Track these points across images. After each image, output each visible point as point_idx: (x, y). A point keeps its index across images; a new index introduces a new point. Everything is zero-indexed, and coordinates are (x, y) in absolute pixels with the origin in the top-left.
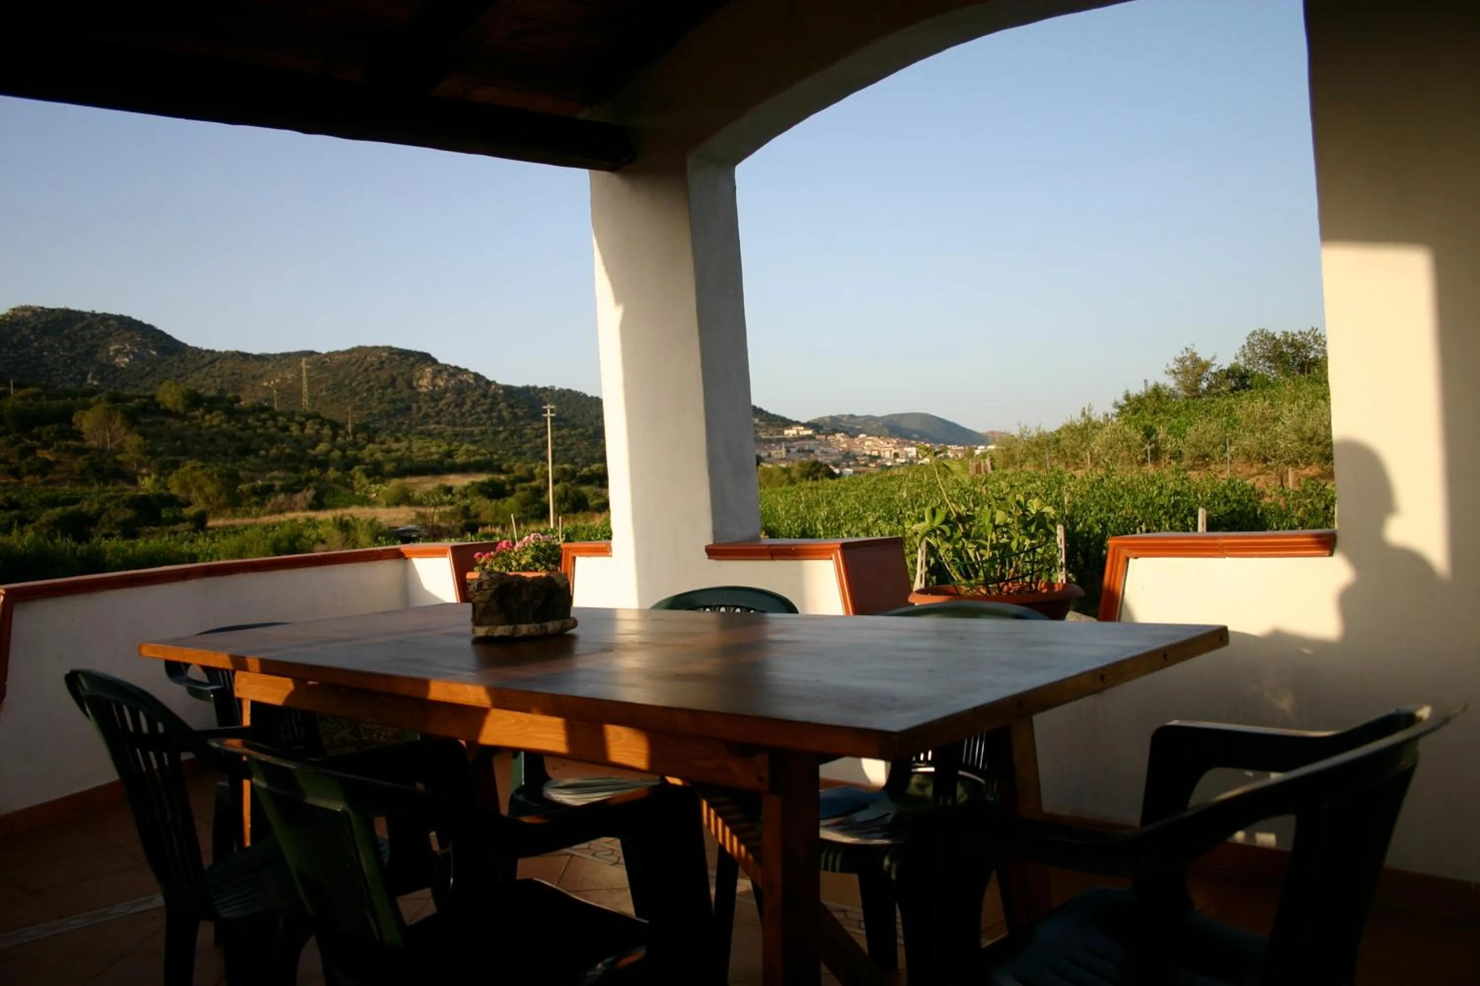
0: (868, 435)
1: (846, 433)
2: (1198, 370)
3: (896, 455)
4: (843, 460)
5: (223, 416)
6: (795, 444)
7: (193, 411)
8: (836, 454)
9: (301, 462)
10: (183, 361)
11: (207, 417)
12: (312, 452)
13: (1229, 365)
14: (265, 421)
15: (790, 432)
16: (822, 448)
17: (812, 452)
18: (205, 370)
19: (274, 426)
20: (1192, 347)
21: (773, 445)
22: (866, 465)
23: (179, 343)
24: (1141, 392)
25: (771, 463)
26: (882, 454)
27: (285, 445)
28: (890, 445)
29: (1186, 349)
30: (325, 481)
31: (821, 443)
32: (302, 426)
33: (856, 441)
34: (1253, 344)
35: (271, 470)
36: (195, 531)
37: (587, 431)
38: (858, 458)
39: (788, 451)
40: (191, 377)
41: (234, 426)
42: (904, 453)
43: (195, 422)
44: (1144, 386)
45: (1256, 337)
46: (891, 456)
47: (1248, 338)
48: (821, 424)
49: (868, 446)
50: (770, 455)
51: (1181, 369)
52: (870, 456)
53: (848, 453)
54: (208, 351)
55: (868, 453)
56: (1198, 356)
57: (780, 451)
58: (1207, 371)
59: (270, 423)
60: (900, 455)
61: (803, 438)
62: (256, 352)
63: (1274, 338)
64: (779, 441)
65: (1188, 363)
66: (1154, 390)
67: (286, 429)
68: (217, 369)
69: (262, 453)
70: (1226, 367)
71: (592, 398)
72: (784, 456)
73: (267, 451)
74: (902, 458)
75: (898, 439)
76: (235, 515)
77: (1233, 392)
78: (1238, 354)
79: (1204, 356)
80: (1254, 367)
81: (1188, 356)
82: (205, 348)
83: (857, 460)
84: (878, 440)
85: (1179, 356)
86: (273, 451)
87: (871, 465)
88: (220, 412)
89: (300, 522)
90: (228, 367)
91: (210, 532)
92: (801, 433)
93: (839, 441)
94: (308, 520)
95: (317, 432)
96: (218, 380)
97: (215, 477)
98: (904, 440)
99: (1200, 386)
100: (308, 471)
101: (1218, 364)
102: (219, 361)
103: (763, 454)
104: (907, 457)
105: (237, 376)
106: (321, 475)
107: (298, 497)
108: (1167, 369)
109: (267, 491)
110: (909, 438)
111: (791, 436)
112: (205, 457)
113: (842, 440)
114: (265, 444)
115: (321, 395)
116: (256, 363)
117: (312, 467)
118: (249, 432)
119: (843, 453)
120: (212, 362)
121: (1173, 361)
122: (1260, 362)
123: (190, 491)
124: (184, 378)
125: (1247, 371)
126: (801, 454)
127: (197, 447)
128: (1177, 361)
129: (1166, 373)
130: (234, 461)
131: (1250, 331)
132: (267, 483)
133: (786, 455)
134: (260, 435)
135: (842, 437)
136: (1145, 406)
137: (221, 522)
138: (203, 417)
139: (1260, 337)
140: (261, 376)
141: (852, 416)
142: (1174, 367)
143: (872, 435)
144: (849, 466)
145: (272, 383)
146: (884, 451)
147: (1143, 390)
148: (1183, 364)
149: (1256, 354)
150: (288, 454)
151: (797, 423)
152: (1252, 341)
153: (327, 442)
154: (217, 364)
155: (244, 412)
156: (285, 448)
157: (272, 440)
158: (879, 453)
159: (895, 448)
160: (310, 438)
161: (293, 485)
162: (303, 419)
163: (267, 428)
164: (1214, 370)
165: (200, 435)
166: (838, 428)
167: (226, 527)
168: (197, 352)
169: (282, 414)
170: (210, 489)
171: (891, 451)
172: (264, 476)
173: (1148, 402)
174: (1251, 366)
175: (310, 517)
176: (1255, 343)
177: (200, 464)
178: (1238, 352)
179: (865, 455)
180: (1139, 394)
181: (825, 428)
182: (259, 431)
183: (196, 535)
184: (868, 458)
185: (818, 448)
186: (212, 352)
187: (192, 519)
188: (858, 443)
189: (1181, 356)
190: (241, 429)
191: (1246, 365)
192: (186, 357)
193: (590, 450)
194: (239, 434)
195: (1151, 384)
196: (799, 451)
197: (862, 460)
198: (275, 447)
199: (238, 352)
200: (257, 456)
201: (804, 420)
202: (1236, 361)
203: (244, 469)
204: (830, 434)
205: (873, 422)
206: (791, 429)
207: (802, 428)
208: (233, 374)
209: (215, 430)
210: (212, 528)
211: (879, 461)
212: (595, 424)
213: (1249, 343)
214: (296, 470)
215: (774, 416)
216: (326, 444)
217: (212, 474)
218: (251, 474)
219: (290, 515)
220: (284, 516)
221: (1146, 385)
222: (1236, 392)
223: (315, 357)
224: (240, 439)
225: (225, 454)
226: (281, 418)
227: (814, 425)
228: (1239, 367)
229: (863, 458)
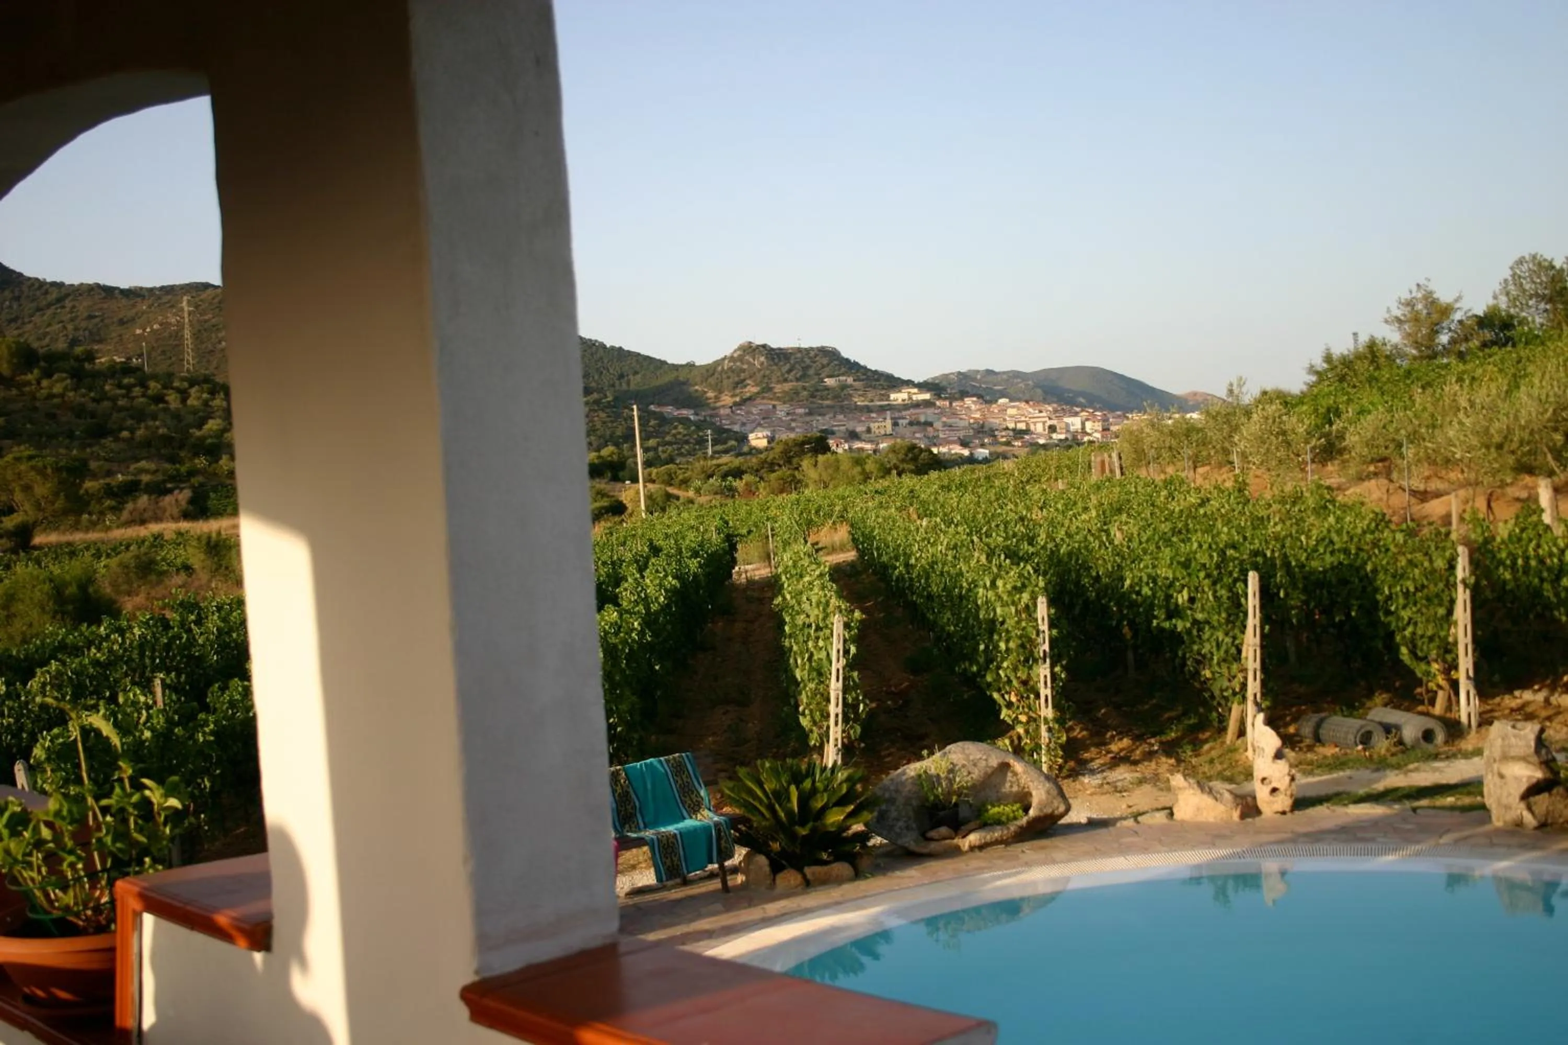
0: (1011, 400)
1: (980, 396)
2: (1435, 316)
3: (1052, 429)
4: (975, 437)
5: (69, 381)
6: (904, 413)
7: (26, 374)
8: (965, 428)
9: (181, 447)
10: (18, 299)
11: (45, 383)
12: (198, 433)
13: (1485, 308)
14: (129, 388)
15: (898, 397)
16: (944, 419)
17: (931, 424)
18: (49, 312)
19: (144, 395)
20: (1426, 282)
21: (874, 415)
22: (1008, 444)
23: (13, 272)
24: (1349, 351)
25: (871, 441)
26: (1032, 427)
27: (157, 423)
28: (1044, 414)
29: (1418, 285)
30: (215, 474)
31: (943, 413)
32: (184, 395)
33: (994, 408)
34: (1520, 277)
35: (137, 460)
36: (14, 551)
37: (606, 397)
38: (996, 433)
39: (895, 424)
40: (30, 322)
41: (84, 396)
42: (1063, 425)
43: (27, 389)
44: (1352, 341)
45: (1525, 267)
46: (1044, 430)
47: (1512, 268)
48: (944, 383)
49: (1012, 416)
50: (869, 430)
51: (1409, 316)
52: (1014, 430)
53: (983, 426)
54: (54, 284)
55: (1011, 426)
56: (1435, 296)
57: (883, 424)
58: (1448, 317)
59: (137, 391)
60: (1058, 430)
61: (917, 405)
62: (124, 285)
63: (1553, 267)
64: (882, 410)
65: (1420, 307)
66: (1368, 347)
67: (159, 399)
68: (68, 309)
69: (125, 434)
70: (1480, 311)
71: (613, 348)
72: (889, 429)
73: (132, 431)
74: (1061, 433)
75: (1055, 405)
76: (76, 527)
77: (1483, 351)
78: (1498, 292)
79: (1444, 296)
80: (1522, 310)
81: (1420, 295)
82: (49, 279)
83: (995, 436)
84: (1027, 406)
85: (1406, 296)
86: (140, 433)
87: (1017, 443)
88: (64, 375)
89: (166, 538)
90: (83, 307)
91: (36, 553)
92: (914, 397)
93: (968, 408)
94: (179, 534)
95: (206, 403)
96: (70, 327)
97: (49, 471)
98: (1064, 407)
99: (1437, 341)
100: (191, 460)
101: (1466, 308)
102: (70, 298)
103: (860, 429)
104: (1068, 431)
105: (97, 320)
106: (209, 465)
107: (168, 500)
108: (1387, 316)
109: (131, 489)
110: (1072, 402)
111: (900, 401)
112: (41, 440)
113: (973, 407)
114: (129, 422)
115: (219, 347)
116: (124, 301)
117: (196, 455)
118: (106, 404)
119: (975, 426)
120: (59, 300)
121: (1396, 304)
122: (1531, 303)
123: (12, 492)
124: (20, 322)
125: (1511, 317)
126: (915, 428)
127: (28, 426)
128: (1403, 304)
129: (1386, 321)
130: (83, 447)
131: (1516, 257)
132: (130, 478)
133: (893, 430)
134: (121, 409)
135: (973, 402)
136: (1354, 370)
137: (53, 538)
138: (39, 383)
139: (1531, 266)
140: (133, 320)
141: (989, 372)
142: (1398, 313)
143: (1019, 400)
144: (983, 445)
145: (148, 330)
146: (1035, 423)
147: (1352, 348)
148: (1413, 309)
149: (1524, 291)
150: (163, 436)
151: (909, 383)
152: (1518, 272)
153: (220, 417)
154: (68, 303)
155: (97, 375)
156: (157, 428)
157: (140, 416)
158: (1027, 424)
159: (1050, 419)
160: (195, 412)
161: (164, 482)
162: (186, 384)
163: (133, 398)
164: (1458, 316)
165: (35, 409)
166: (969, 389)
167: (59, 545)
168: (39, 285)
169: (154, 377)
170: (42, 489)
171: (1044, 423)
172: (128, 467)
173: (1358, 366)
174: (1517, 310)
175: (183, 531)
176: (1522, 274)
177: (32, 452)
178: (1497, 288)
179: (1007, 429)
180: (1346, 353)
181: (949, 391)
182: (121, 403)
183: (14, 557)
184: (1011, 433)
185: (939, 419)
186: (59, 285)
187: (10, 534)
188: (996, 411)
189: (1409, 297)
190: (94, 400)
191: (1509, 307)
192: (22, 292)
193: (610, 425)
194: (91, 406)
195: (1364, 339)
196: (911, 424)
197: (1002, 437)
198: (143, 425)
199: (98, 285)
200: (117, 439)
201: (918, 379)
202: (1495, 302)
203: (98, 458)
204: (956, 399)
205: (1019, 380)
206: (900, 391)
207: (915, 390)
208: (91, 317)
209: (56, 401)
210: (39, 548)
211: (1027, 437)
212: (617, 387)
213: (1514, 275)
214: (173, 460)
215: (876, 372)
216: (219, 421)
217: (45, 467)
218: (107, 466)
219: (155, 528)
220: (146, 528)
221: (1356, 341)
222: (1487, 350)
223: (209, 291)
224: (93, 415)
225: (71, 435)
226: (152, 384)
227: (934, 387)
228: (1499, 311)
229: (1004, 433)
